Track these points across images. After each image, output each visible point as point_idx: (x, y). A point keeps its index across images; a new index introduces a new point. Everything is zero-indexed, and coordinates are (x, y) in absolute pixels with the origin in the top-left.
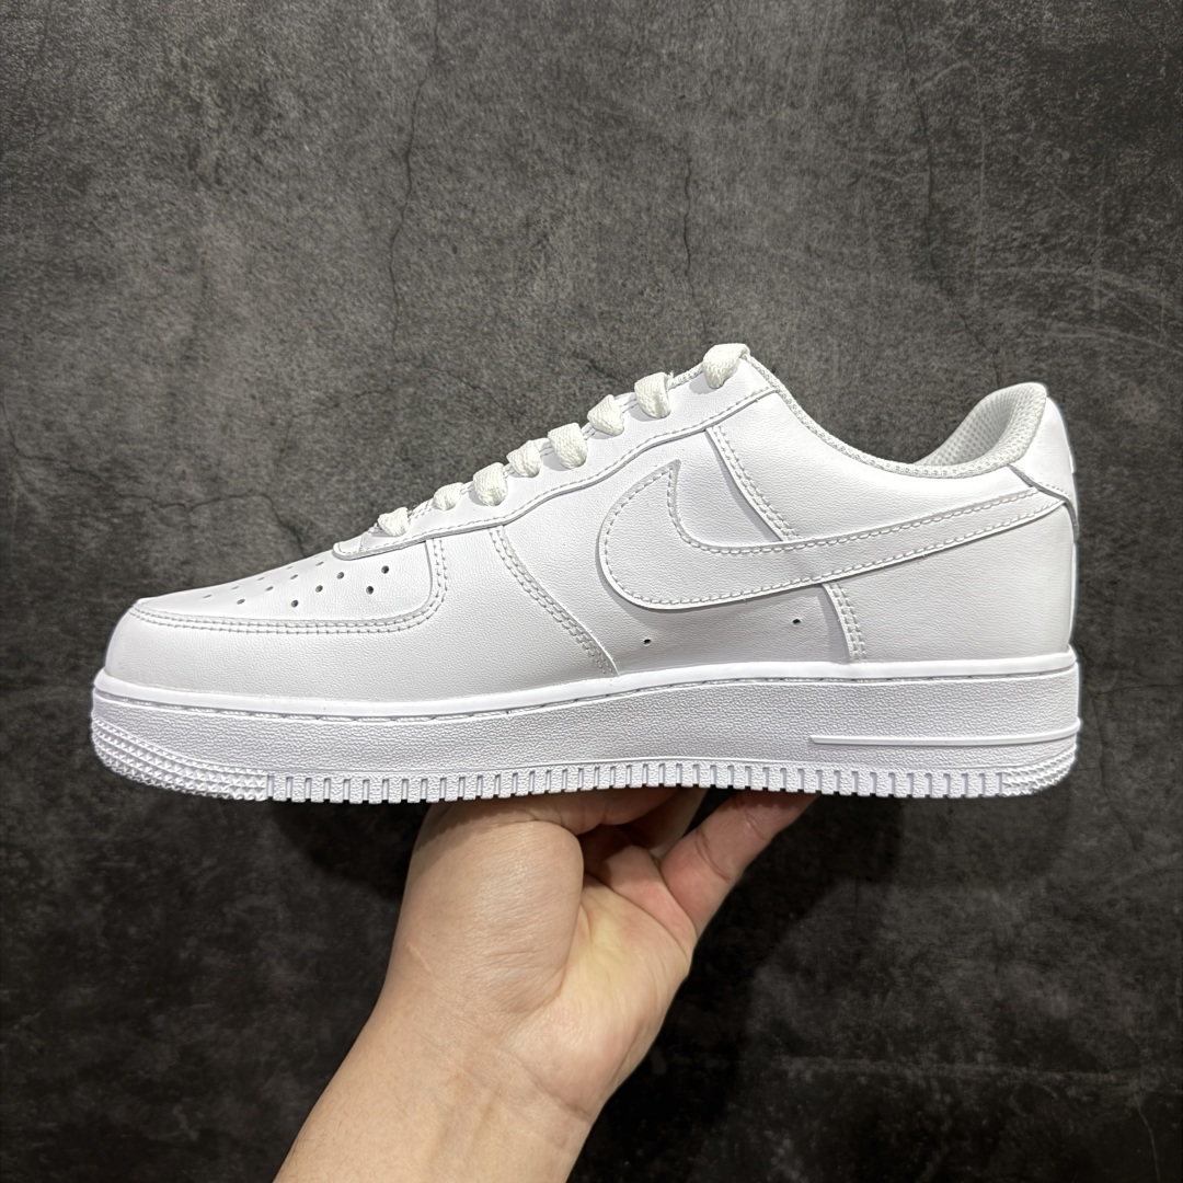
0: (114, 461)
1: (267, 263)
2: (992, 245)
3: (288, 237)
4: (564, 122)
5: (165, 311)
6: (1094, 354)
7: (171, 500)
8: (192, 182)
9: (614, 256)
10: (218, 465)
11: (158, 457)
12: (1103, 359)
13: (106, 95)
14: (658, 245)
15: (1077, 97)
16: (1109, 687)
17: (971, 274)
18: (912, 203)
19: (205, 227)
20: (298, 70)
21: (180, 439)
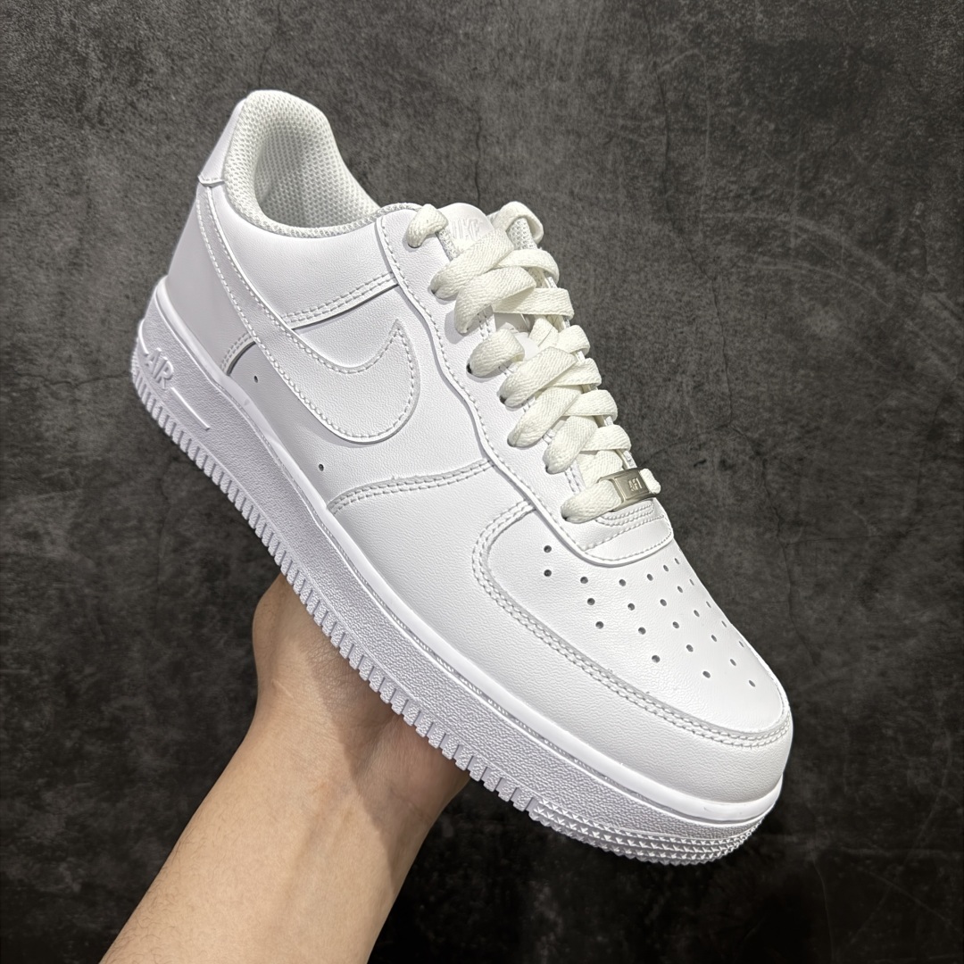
0: (13, 345)
1: (140, 189)
2: (714, 194)
3: (158, 169)
4: (381, 85)
5: (56, 225)
6: (790, 282)
7: (59, 379)
8: (79, 121)
9: (420, 193)
10: (99, 351)
11: (50, 343)
12: (796, 286)
13: (7, 48)
14: (455, 185)
15: (781, 81)
16: (796, 539)
17: (696, 217)
18: (653, 159)
19: (89, 159)
20: (166, 35)
21: (68, 329)
